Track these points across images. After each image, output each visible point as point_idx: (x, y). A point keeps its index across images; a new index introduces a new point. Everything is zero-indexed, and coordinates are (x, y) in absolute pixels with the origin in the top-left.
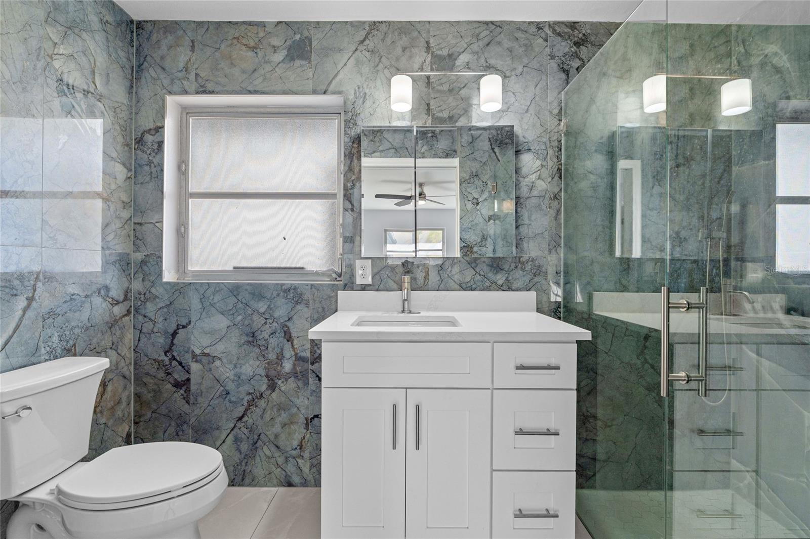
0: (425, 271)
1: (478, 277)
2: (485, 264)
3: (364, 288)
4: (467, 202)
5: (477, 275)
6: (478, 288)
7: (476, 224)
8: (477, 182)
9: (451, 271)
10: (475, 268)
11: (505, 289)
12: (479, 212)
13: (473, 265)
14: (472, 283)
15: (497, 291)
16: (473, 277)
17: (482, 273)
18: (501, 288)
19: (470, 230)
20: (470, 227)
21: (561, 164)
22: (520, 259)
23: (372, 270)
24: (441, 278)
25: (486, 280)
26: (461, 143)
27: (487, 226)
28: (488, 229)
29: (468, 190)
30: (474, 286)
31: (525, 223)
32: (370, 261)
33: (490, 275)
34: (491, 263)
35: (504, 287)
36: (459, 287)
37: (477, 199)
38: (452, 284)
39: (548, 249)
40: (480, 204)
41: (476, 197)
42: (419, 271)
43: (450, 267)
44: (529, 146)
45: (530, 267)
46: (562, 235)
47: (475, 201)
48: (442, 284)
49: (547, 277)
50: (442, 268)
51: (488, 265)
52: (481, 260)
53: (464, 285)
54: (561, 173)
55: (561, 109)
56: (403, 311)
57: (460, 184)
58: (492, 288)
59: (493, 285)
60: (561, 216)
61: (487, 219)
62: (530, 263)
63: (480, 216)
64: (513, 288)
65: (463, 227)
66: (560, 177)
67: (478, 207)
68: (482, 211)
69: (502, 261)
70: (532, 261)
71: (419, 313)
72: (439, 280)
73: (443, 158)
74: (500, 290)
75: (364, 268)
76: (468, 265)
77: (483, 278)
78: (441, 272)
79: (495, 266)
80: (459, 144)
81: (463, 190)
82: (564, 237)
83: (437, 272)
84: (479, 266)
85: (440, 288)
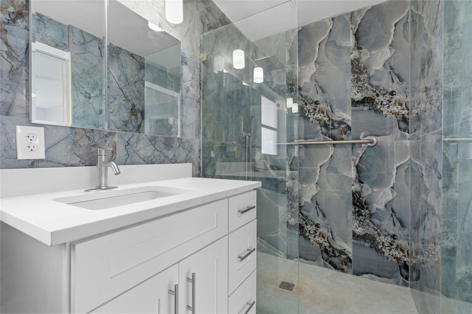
0: (113, 146)
1: (157, 153)
2: (161, 142)
3: (33, 164)
4: (80, 95)
5: (156, 151)
6: (157, 162)
7: (88, 115)
8: (88, 79)
9: (136, 146)
10: (154, 145)
11: (173, 162)
12: (91, 106)
13: (153, 142)
14: (152, 157)
15: (169, 163)
16: (153, 152)
17: (159, 150)
18: (171, 161)
19: (82, 119)
20: (83, 116)
21: (201, 80)
22: (181, 140)
23: (46, 141)
24: (128, 153)
25: (162, 155)
26: (72, 40)
27: (98, 117)
28: (99, 121)
29: (81, 84)
30: (154, 160)
31: (184, 114)
32: (42, 129)
33: (165, 151)
34: (165, 142)
35: (173, 160)
36: (143, 162)
37: (89, 94)
38: (136, 158)
39: (195, 135)
40: (92, 99)
41: (89, 92)
42: (107, 145)
43: (135, 143)
44: (186, 61)
45: (187, 146)
46: (202, 126)
47: (88, 95)
48: (129, 159)
49: (195, 153)
50: (129, 144)
51: (163, 143)
52: (159, 138)
53: (146, 159)
54: (201, 86)
55: (201, 45)
56: (99, 188)
57: (73, 77)
58: (165, 161)
59: (167, 159)
60: (201, 114)
61: (98, 112)
62: (187, 143)
63: (92, 109)
64: (178, 161)
65: (76, 115)
66: (201, 89)
67: (90, 101)
68: (94, 105)
69: (172, 141)
70: (188, 142)
71: (117, 187)
72: (125, 155)
73: (53, 46)
74: (171, 162)
75: (31, 138)
76: (150, 142)
77: (160, 153)
78: (128, 147)
79: (167, 144)
80: (72, 41)
81: (76, 82)
82: (202, 127)
83: (124, 147)
84: (157, 143)
85: (127, 162)
